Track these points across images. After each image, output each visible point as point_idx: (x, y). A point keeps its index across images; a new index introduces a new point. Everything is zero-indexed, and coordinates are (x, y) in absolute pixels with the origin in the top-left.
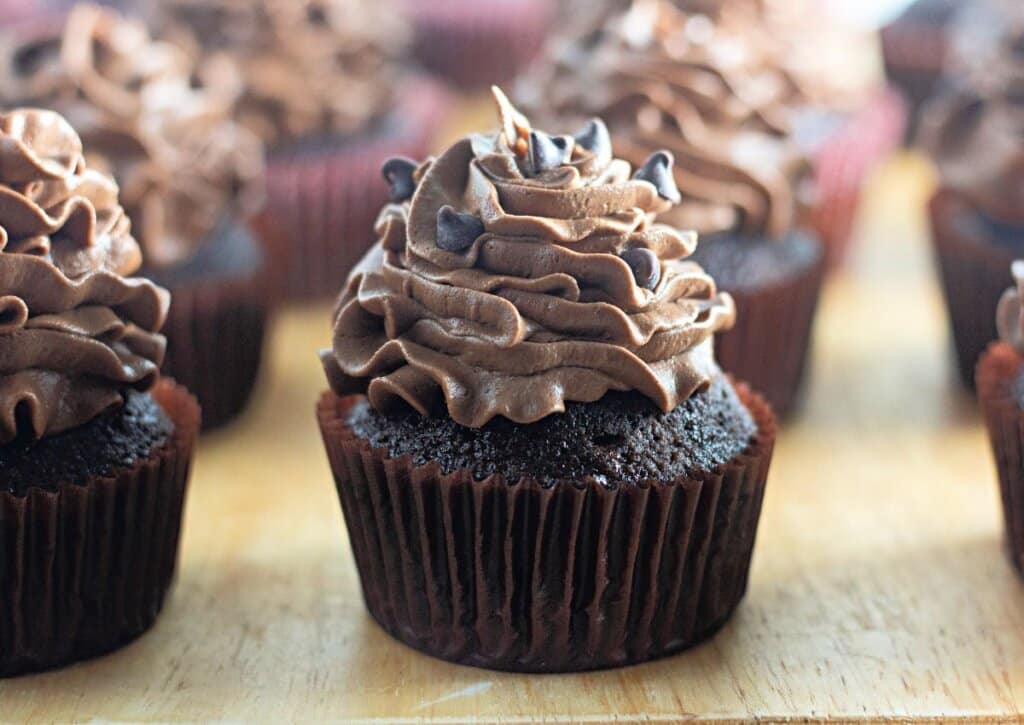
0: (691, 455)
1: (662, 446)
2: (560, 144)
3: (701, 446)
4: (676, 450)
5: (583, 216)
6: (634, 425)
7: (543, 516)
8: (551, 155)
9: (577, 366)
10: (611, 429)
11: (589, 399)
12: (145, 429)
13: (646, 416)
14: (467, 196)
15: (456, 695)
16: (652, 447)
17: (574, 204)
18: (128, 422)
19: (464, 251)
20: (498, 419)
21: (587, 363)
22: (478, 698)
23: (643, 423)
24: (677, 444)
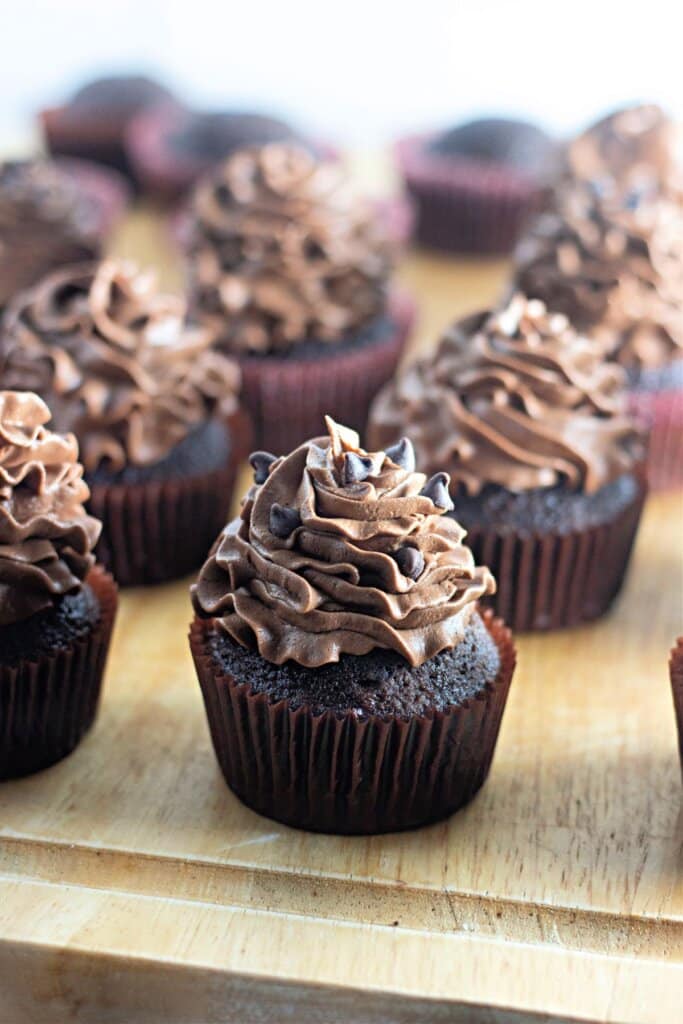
0: (431, 697)
1: (409, 691)
2: (367, 463)
3: (441, 690)
4: (420, 693)
5: (374, 519)
6: (390, 674)
7: (314, 733)
8: (359, 470)
9: (351, 631)
10: (372, 676)
11: (358, 654)
12: (72, 622)
13: (400, 667)
14: (299, 492)
15: (252, 841)
16: (401, 691)
17: (367, 511)
18: (59, 618)
19: (285, 537)
20: (290, 662)
21: (358, 629)
22: (265, 845)
23: (396, 673)
24: (421, 689)
